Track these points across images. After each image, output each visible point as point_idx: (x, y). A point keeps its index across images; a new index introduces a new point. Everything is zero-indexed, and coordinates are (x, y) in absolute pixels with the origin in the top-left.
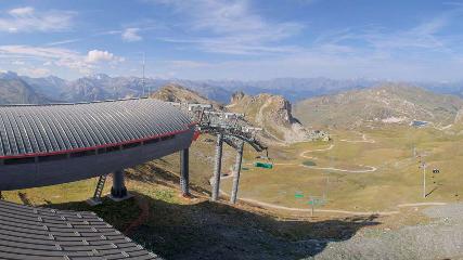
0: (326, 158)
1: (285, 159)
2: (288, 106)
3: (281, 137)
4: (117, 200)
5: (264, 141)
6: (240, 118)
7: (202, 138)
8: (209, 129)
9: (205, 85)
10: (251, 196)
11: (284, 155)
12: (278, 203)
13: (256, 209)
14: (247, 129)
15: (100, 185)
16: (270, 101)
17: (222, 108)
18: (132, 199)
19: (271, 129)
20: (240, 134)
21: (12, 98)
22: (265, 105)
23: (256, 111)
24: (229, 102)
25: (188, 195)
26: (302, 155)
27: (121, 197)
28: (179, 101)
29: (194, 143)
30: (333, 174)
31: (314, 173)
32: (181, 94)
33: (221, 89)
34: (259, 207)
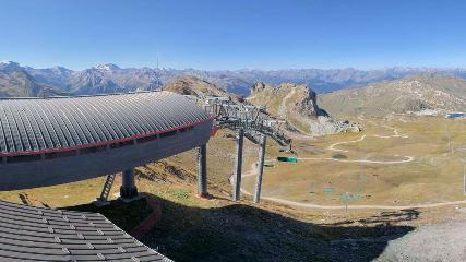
0: (358, 150)
1: (312, 153)
2: (313, 96)
3: (307, 130)
4: (127, 201)
5: (289, 135)
6: (261, 111)
7: (221, 133)
8: (227, 123)
9: (223, 76)
10: (276, 195)
11: (311, 149)
12: (306, 201)
13: (283, 208)
14: (269, 123)
15: (107, 185)
16: (293, 92)
17: (242, 101)
18: (143, 200)
19: (295, 122)
20: (261, 129)
21: (13, 91)
22: (288, 96)
23: (278, 103)
24: (248, 94)
25: (205, 195)
26: (331, 148)
27: (131, 197)
28: (195, 94)
29: (211, 138)
30: (366, 167)
31: (346, 166)
32: (198, 87)
33: (240, 80)
34: (286, 206)
